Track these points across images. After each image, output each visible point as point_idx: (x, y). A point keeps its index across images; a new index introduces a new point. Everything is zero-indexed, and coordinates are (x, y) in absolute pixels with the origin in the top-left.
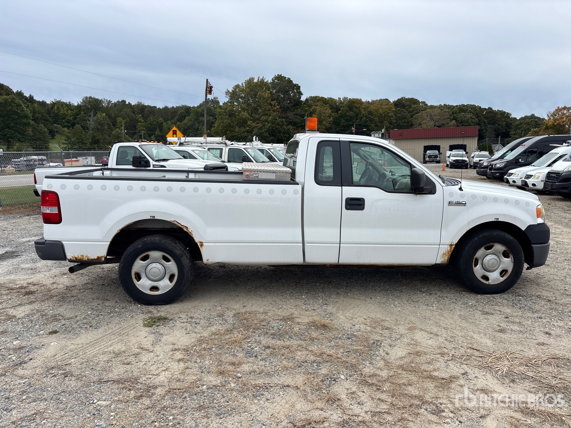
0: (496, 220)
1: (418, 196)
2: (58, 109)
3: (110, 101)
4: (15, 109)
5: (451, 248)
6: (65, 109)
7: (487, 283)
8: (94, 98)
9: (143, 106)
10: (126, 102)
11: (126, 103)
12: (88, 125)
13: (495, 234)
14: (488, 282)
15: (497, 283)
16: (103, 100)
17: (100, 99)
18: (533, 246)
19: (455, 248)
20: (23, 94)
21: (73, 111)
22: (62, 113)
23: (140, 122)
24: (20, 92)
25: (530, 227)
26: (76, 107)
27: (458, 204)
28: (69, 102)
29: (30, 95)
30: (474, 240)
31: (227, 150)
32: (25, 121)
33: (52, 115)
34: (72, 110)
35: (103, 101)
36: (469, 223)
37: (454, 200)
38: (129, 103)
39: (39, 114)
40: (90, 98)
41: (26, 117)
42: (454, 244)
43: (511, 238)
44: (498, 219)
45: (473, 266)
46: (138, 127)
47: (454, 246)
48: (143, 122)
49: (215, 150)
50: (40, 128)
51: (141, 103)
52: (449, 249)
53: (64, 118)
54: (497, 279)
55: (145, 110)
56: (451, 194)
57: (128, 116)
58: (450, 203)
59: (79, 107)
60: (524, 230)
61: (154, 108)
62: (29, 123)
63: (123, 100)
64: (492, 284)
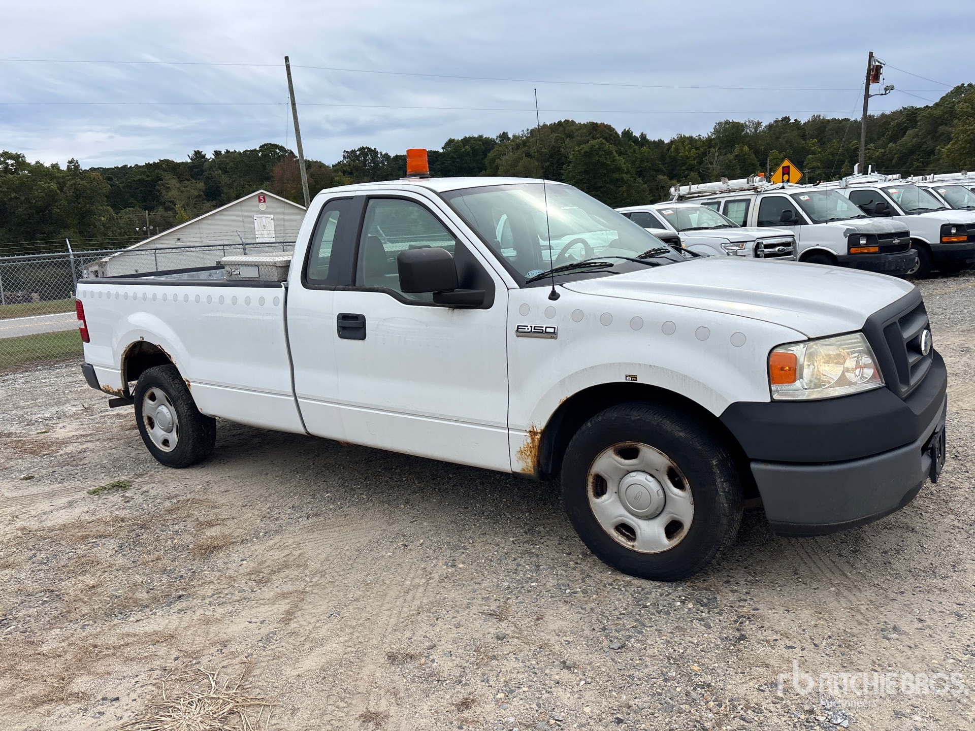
0: (629, 380)
1: (456, 311)
2: (677, 150)
3: (758, 122)
4: (602, 160)
5: (533, 439)
6: (686, 148)
7: (628, 544)
8: (733, 122)
9: (823, 123)
10: (790, 120)
11: (791, 122)
12: (710, 171)
13: (633, 418)
14: (632, 544)
15: (652, 552)
16: (747, 123)
17: (742, 122)
18: (754, 466)
19: (541, 440)
20: (632, 133)
21: (699, 150)
22: (681, 156)
23: (813, 153)
24: (628, 131)
25: (736, 409)
26: (704, 143)
27: (539, 333)
28: (699, 135)
29: (642, 134)
30: (584, 427)
31: (758, 202)
32: (616, 176)
33: (668, 160)
34: (697, 149)
35: (746, 125)
36: (562, 383)
37: (530, 323)
38: (796, 120)
39: (648, 162)
40: (727, 122)
41: (619, 169)
42: (539, 431)
43: (681, 434)
44: (635, 377)
45: (590, 494)
46: (808, 164)
47: (538, 436)
48: (819, 152)
49: (736, 204)
50: (637, 184)
51: (819, 117)
52: (529, 441)
53: (684, 164)
54: (655, 542)
55: (827, 129)
56: (525, 309)
57: (791, 146)
58: (521, 332)
59: (709, 141)
60: (718, 415)
61: (844, 122)
62: (622, 178)
63: (786, 117)
64: (640, 551)
